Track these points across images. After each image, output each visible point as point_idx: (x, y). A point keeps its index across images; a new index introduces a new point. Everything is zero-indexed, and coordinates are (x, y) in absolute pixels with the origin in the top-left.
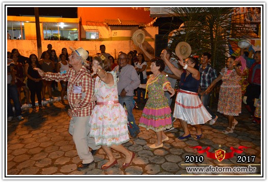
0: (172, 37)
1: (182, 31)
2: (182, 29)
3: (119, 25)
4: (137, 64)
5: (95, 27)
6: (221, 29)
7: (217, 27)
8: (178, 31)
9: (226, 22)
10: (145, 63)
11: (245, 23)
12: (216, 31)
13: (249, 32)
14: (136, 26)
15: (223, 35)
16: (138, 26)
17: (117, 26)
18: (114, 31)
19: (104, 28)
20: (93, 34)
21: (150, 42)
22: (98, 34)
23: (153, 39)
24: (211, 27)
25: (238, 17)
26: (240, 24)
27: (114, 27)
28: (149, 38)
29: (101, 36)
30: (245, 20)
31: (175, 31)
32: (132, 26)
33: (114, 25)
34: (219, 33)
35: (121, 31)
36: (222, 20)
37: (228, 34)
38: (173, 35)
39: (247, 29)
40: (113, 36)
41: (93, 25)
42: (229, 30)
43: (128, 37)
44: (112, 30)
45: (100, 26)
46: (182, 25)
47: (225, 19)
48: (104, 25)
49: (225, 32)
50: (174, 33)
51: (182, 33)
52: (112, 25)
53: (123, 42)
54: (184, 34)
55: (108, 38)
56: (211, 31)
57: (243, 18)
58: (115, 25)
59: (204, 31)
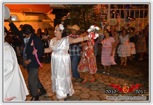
0: (64, 20)
1: (69, 17)
2: (69, 16)
3: (31, 13)
4: (44, 36)
5: (15, 13)
6: (89, 17)
7: (87, 15)
8: (66, 17)
9: (92, 13)
10: (49, 36)
11: (100, 14)
12: (87, 18)
13: (102, 19)
14: (42, 13)
15: (90, 20)
16: (43, 13)
17: (30, 13)
18: (27, 16)
19: (21, 14)
20: (14, 18)
21: (50, 23)
22: (17, 17)
23: (52, 21)
24: (84, 15)
25: (97, 10)
26: (98, 14)
27: (28, 14)
28: (50, 21)
29: (19, 19)
30: (100, 12)
31: (65, 17)
32: (39, 13)
33: (27, 13)
34: (88, 19)
35: (32, 16)
36: (89, 12)
37: (93, 20)
38: (64, 19)
39: (101, 17)
40: (27, 19)
41: (13, 12)
42: (93, 17)
43: (37, 20)
44: (26, 15)
45: (18, 12)
46: (69, 14)
47: (90, 11)
48: (21, 12)
49: (91, 18)
50: (65, 18)
51: (69, 18)
52: (26, 12)
53: (34, 23)
54: (70, 19)
55: (24, 20)
56: (84, 17)
57: (99, 11)
58: (29, 13)
59: (81, 18)
